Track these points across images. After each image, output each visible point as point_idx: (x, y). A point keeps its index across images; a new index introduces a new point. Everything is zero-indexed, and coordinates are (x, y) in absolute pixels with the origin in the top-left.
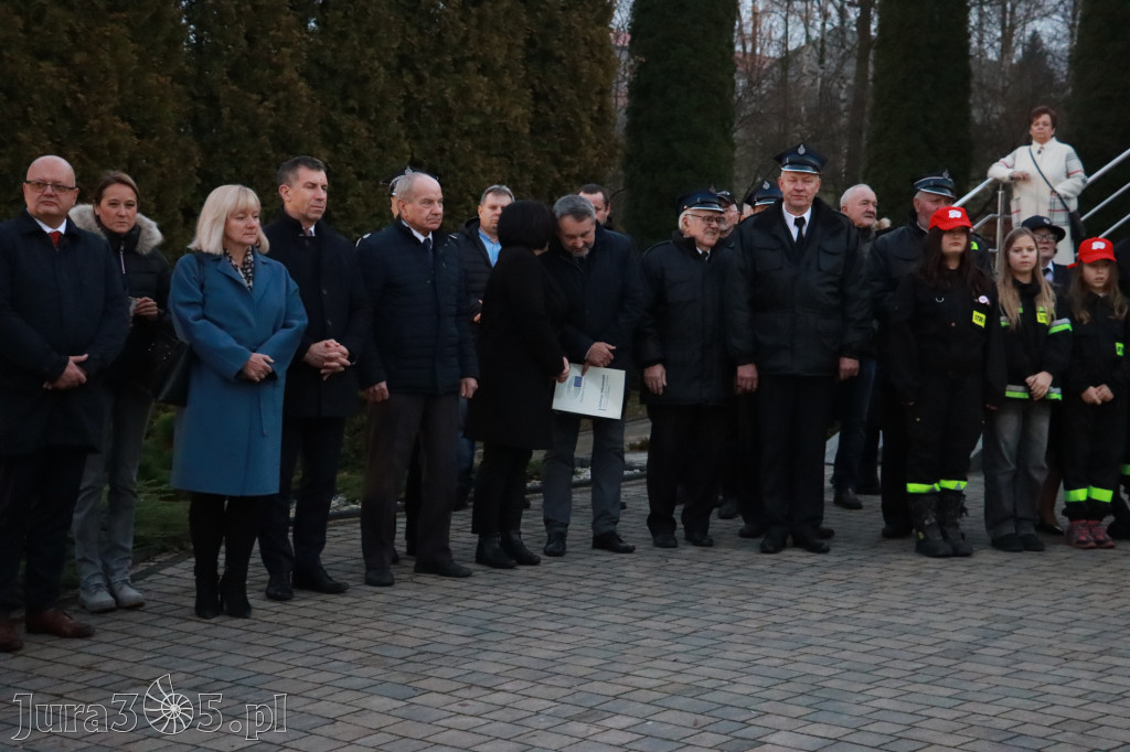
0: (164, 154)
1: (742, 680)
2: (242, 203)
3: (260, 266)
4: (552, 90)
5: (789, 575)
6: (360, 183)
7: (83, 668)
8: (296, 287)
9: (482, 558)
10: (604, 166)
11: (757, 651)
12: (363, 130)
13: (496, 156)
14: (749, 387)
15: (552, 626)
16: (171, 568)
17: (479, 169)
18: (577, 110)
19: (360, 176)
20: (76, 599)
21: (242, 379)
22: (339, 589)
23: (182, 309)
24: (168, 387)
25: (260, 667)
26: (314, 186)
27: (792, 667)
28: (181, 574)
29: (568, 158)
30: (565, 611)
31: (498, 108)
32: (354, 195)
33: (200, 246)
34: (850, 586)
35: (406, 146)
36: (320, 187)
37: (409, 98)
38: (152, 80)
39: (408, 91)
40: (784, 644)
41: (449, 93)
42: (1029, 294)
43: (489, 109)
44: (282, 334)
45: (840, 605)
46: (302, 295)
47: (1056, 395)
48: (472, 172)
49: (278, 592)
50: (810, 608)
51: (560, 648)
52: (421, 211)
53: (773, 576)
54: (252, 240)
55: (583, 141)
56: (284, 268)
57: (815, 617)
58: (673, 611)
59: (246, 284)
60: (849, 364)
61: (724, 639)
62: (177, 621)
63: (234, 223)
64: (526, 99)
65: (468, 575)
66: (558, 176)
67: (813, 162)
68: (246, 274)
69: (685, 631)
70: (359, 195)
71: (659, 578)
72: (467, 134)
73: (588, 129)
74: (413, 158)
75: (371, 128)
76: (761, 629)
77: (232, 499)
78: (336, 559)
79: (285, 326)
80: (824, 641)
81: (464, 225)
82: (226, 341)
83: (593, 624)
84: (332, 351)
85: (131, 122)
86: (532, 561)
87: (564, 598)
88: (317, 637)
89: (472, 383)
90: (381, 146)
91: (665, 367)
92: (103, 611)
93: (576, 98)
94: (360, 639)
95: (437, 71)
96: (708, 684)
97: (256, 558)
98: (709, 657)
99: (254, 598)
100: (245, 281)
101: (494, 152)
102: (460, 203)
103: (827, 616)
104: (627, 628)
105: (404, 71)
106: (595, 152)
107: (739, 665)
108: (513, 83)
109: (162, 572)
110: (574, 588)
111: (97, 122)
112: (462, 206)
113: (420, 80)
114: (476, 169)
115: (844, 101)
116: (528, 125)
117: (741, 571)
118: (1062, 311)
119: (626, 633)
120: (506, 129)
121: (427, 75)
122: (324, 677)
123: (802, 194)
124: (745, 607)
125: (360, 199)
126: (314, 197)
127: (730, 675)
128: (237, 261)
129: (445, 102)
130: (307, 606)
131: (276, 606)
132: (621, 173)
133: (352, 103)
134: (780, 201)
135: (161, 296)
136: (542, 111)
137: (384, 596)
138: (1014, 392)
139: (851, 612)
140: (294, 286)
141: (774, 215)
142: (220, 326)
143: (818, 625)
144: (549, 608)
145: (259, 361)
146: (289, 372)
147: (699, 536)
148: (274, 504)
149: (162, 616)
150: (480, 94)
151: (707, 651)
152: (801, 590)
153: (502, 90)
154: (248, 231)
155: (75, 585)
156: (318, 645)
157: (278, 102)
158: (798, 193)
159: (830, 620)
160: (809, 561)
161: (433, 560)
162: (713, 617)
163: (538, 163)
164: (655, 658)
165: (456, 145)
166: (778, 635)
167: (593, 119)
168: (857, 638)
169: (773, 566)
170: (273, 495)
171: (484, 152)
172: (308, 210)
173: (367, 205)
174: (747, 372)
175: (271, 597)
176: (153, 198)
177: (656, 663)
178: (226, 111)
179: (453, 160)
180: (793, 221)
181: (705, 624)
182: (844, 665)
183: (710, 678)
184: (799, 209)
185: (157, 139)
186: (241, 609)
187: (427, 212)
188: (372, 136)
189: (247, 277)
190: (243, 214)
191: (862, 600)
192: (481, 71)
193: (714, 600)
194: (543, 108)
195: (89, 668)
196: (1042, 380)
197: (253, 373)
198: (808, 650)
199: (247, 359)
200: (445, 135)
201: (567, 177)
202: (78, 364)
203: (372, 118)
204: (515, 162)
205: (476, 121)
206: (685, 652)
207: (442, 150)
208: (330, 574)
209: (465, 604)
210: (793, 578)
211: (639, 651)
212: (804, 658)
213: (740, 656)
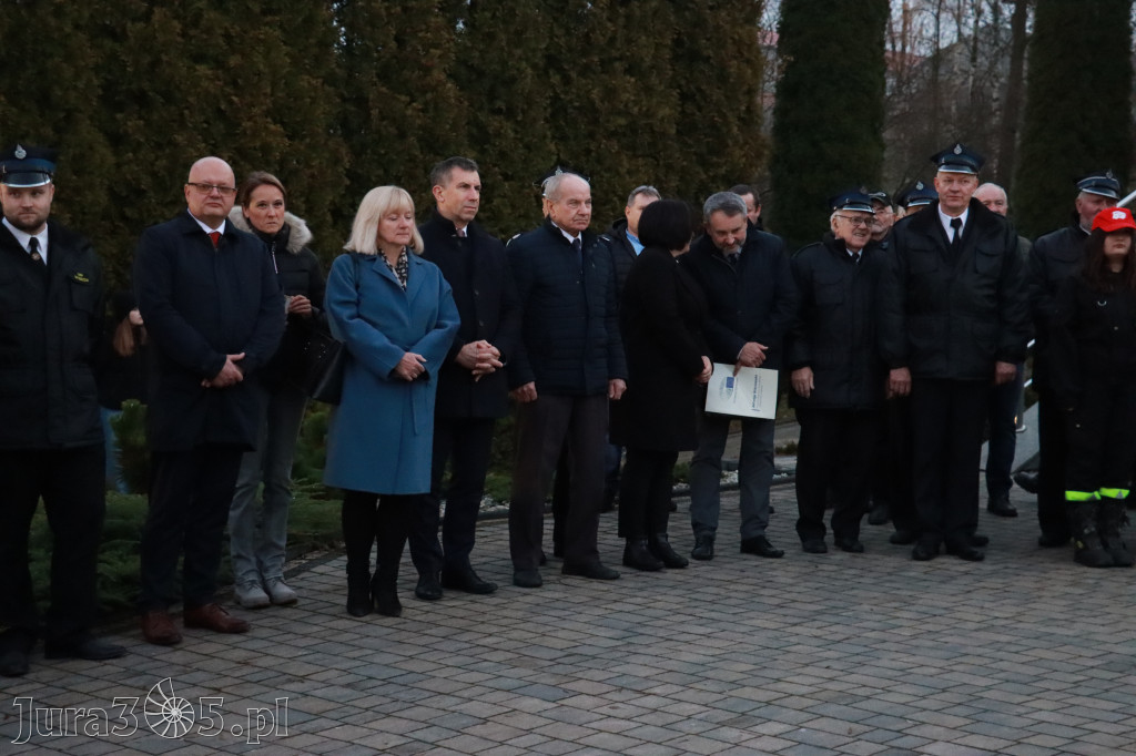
0: (314, 155)
1: (896, 688)
2: (394, 205)
3: (414, 267)
4: (699, 90)
5: (943, 582)
6: (506, 184)
7: (239, 663)
8: (450, 288)
9: (629, 561)
10: (751, 166)
11: (911, 659)
12: (509, 131)
13: (643, 156)
14: (901, 391)
15: (702, 630)
16: (322, 566)
17: (625, 170)
18: (724, 111)
19: (507, 177)
20: (231, 595)
21: (395, 379)
22: (487, 590)
23: (338, 310)
24: (322, 385)
25: (411, 666)
26: (466, 186)
27: (947, 676)
28: (333, 572)
29: (715, 159)
30: (714, 615)
31: (644, 109)
32: (500, 196)
33: (354, 246)
34: (1007, 595)
35: (552, 147)
36: (473, 187)
37: (556, 98)
38: (304, 81)
39: (555, 92)
40: (939, 653)
41: (596, 94)
43: (636, 109)
44: (435, 334)
45: (997, 614)
46: (454, 295)
48: (618, 173)
49: (428, 592)
50: (965, 616)
51: (711, 652)
52: (567, 212)
53: (926, 584)
54: (406, 240)
55: (730, 142)
56: (438, 269)
57: (970, 625)
58: (825, 617)
59: (401, 285)
60: (1005, 368)
61: (877, 646)
62: (331, 618)
63: (387, 223)
64: (673, 99)
65: (616, 577)
66: (704, 176)
67: (970, 162)
68: (400, 274)
69: (838, 637)
70: (505, 196)
71: (808, 584)
72: (612, 135)
73: (735, 129)
74: (559, 159)
75: (519, 129)
76: (914, 637)
77: (384, 498)
78: (484, 560)
79: (438, 326)
80: (980, 651)
81: (611, 226)
82: (379, 340)
83: (743, 629)
84: (484, 352)
85: (282, 123)
86: (679, 564)
87: (713, 602)
88: (466, 637)
89: (621, 384)
90: (527, 147)
91: (813, 369)
92: (257, 607)
93: (723, 98)
94: (510, 640)
95: (585, 71)
96: (862, 692)
97: (406, 557)
98: (863, 664)
99: (404, 598)
100: (399, 281)
101: (640, 153)
102: (605, 205)
103: (983, 625)
104: (777, 634)
105: (551, 72)
106: (743, 153)
107: (890, 673)
108: (661, 83)
109: (314, 570)
110: (723, 592)
111: (249, 124)
112: (607, 207)
113: (567, 81)
114: (623, 171)
115: (997, 100)
116: (675, 126)
117: (893, 578)
119: (777, 639)
120: (653, 132)
121: (573, 75)
122: (475, 677)
123: (958, 195)
124: (898, 615)
125: (506, 200)
126: (467, 198)
127: (885, 683)
128: (392, 261)
129: (592, 103)
130: (456, 605)
131: (426, 605)
132: (767, 174)
133: (500, 104)
134: (935, 203)
135: (315, 294)
136: (688, 111)
137: (534, 596)
139: (1008, 622)
140: (447, 286)
141: (929, 218)
142: (374, 325)
143: (973, 634)
144: (697, 612)
145: (412, 360)
146: (441, 372)
147: (849, 541)
148: (424, 504)
149: (315, 613)
150: (628, 95)
151: (860, 658)
152: (954, 599)
153: (649, 90)
154: (401, 231)
155: (229, 581)
156: (467, 645)
157: (426, 103)
158: (954, 194)
159: (984, 629)
160: (963, 569)
161: (581, 563)
162: (865, 624)
163: (685, 163)
164: (807, 665)
165: (602, 146)
166: (930, 644)
167: (740, 119)
168: (1014, 649)
169: (925, 573)
170: (423, 495)
171: (630, 153)
172: (461, 211)
173: (513, 206)
174: (900, 376)
175: (421, 596)
176: (303, 199)
177: (808, 670)
178: (375, 112)
179: (599, 161)
180: (949, 222)
181: (857, 631)
182: (1002, 675)
183: (864, 686)
184: (955, 210)
185: (308, 140)
186: (392, 608)
187: (574, 212)
188: (519, 136)
189: (401, 277)
190: (395, 213)
191: (1020, 609)
192: (629, 71)
193: (866, 607)
194: (690, 108)
195: (246, 664)
197: (406, 372)
198: (964, 659)
199: (400, 358)
200: (591, 135)
201: (714, 179)
202: (235, 362)
203: (519, 119)
204: (661, 163)
205: (622, 121)
206: (838, 659)
207: (588, 152)
208: (479, 574)
209: (613, 606)
210: (947, 586)
211: (791, 657)
212: (961, 668)
213: (894, 664)
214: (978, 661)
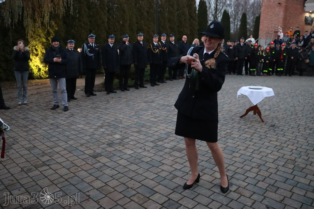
2: (197, 40)
41: (182, 30)
42: (262, 52)
47: (263, 62)
60: (246, 58)
118: (265, 54)
123: (242, 42)
138: (260, 61)
141: (240, 44)
180: (242, 44)
196: (263, 60)
205: (185, 33)
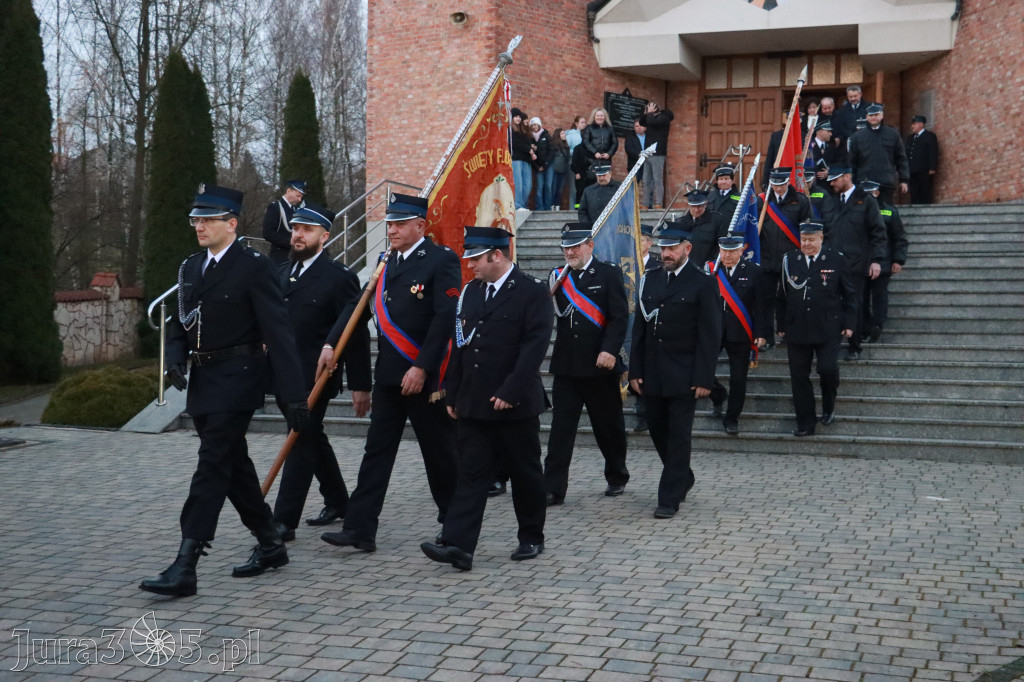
1: (98, 585)
11: (106, 563)
27: (132, 572)
34: (166, 514)
40: (125, 557)
45: (162, 527)
50: (141, 530)
53: (110, 511)
57: (144, 536)
58: (37, 540)
61: (80, 557)
69: (49, 553)
76: (106, 547)
80: (155, 552)
96: (72, 590)
98: (70, 571)
103: (153, 536)
107: (94, 574)
115: (126, 187)
127: (89, 582)
139: (169, 532)
143: (147, 542)
151: (67, 567)
159: (156, 538)
162: (68, 542)
164: (27, 575)
166: (118, 551)
169: (108, 503)
177: (29, 579)
181: (63, 547)
183: (73, 586)
193: (68, 530)
206: (51, 569)
210: (125, 511)
211: (14, 571)
212: (142, 566)
213: (94, 568)
214: (153, 559)
